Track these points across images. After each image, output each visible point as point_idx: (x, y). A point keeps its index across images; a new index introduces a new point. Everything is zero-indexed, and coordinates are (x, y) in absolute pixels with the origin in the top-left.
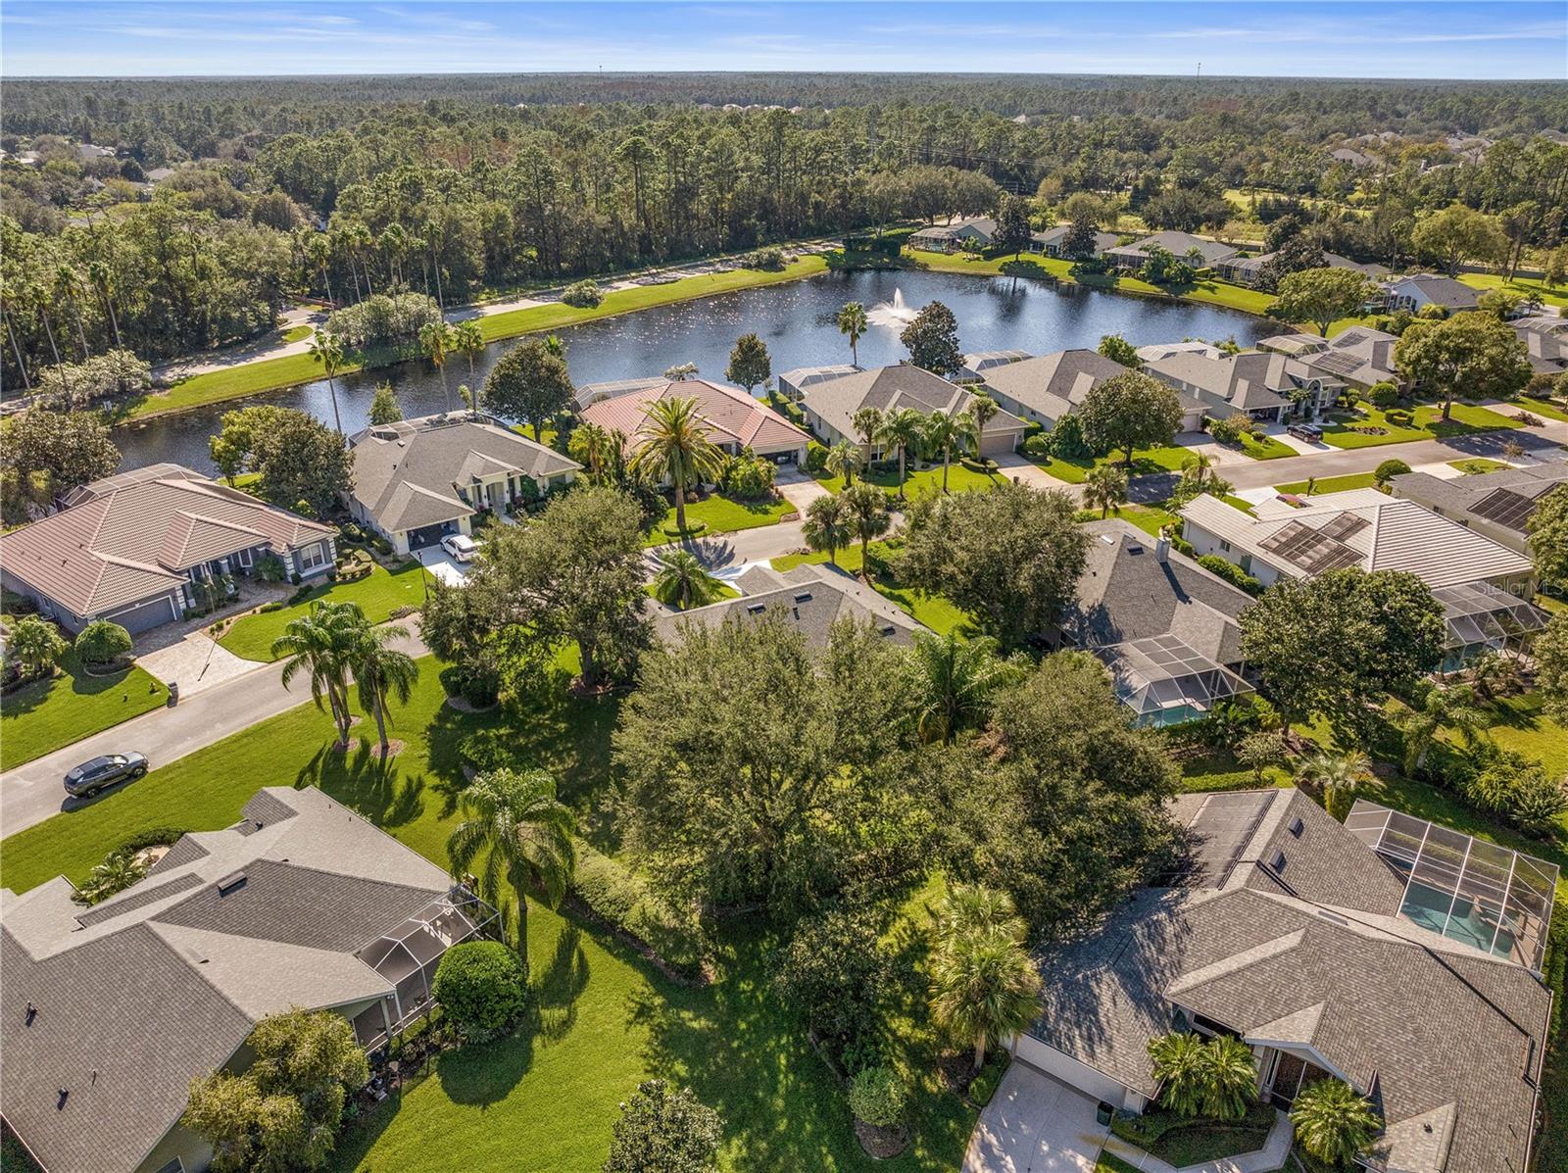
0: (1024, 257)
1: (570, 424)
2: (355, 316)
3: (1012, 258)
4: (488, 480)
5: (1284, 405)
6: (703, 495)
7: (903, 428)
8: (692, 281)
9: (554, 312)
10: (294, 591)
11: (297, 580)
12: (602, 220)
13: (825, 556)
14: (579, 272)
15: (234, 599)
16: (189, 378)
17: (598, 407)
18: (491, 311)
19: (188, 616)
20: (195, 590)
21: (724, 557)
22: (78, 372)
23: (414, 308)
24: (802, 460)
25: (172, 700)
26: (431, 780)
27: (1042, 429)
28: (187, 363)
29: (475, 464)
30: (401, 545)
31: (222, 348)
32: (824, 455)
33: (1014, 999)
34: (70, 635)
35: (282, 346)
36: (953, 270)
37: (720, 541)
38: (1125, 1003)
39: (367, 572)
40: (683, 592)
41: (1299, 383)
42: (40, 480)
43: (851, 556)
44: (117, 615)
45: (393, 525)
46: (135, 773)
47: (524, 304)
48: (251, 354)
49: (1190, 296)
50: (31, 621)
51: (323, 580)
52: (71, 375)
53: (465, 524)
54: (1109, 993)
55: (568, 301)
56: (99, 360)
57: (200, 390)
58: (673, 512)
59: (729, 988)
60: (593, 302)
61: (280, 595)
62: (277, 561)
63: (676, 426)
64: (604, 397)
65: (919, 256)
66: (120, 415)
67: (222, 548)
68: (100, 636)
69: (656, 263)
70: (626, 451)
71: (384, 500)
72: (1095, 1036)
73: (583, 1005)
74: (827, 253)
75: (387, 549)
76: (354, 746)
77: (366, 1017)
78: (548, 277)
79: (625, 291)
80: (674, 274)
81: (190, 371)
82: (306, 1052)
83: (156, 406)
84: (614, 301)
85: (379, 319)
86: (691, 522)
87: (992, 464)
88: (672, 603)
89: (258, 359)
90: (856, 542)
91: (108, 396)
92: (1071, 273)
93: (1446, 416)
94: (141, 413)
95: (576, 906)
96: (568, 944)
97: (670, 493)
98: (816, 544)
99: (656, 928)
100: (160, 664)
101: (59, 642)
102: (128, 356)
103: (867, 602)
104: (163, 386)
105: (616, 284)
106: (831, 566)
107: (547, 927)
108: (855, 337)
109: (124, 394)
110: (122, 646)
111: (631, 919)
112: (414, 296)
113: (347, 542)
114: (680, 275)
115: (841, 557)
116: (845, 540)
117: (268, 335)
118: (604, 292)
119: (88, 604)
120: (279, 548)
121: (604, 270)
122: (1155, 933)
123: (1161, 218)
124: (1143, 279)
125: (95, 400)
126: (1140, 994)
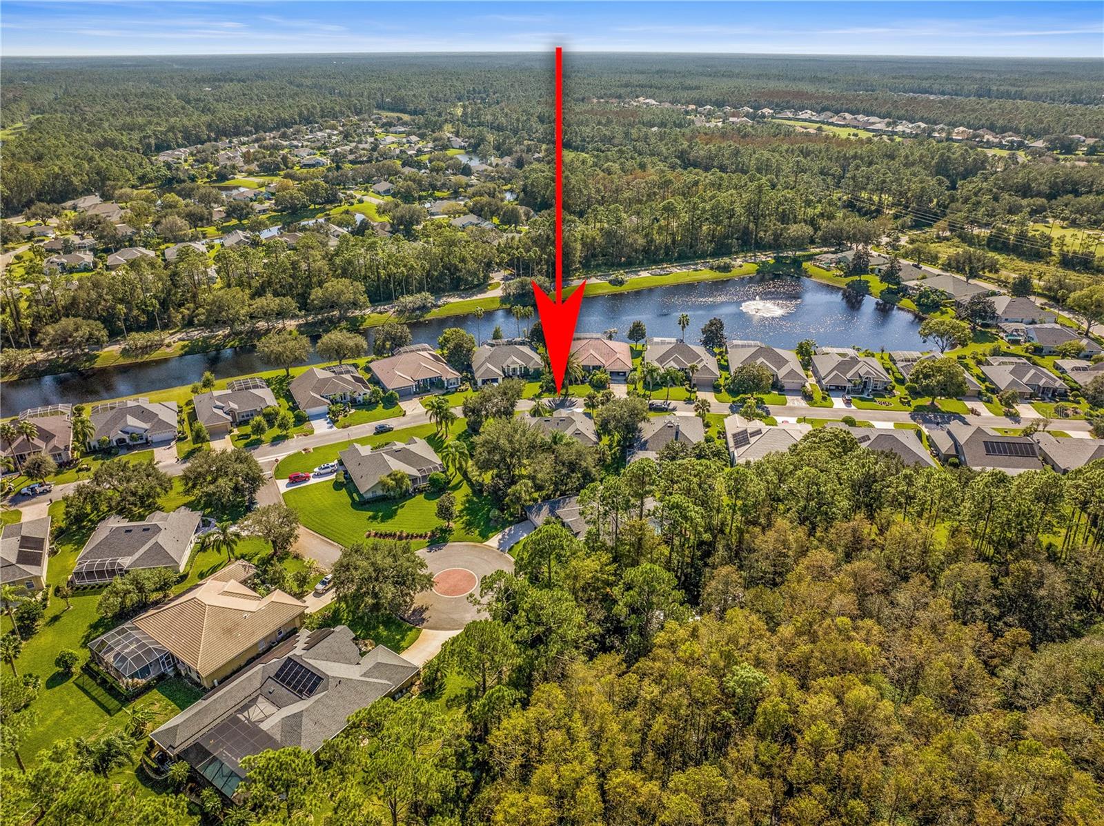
2: (516, 283)
3: (857, 278)
4: (512, 367)
5: (849, 385)
8: (679, 274)
9: (600, 288)
10: (445, 391)
11: (447, 388)
15: (429, 391)
16: (447, 304)
18: (576, 283)
19: (416, 394)
20: (418, 386)
22: (411, 298)
24: (627, 375)
25: (404, 415)
28: (449, 296)
30: (480, 383)
31: (465, 289)
34: (385, 393)
35: (485, 292)
39: (467, 390)
41: (861, 377)
42: (388, 344)
44: (398, 390)
45: (479, 376)
46: (390, 430)
47: (591, 281)
48: (473, 294)
50: (377, 388)
51: (453, 390)
52: (408, 300)
54: (545, 508)
55: (610, 282)
56: (418, 296)
57: (450, 310)
61: (441, 392)
62: (443, 382)
65: (810, 270)
66: (421, 316)
67: (428, 376)
68: (391, 394)
71: (479, 368)
72: (538, 515)
74: (764, 262)
75: (476, 384)
76: (440, 434)
77: (414, 480)
79: (644, 277)
80: (671, 269)
81: (449, 300)
82: (399, 476)
83: (434, 314)
89: (475, 298)
91: (418, 309)
93: (933, 403)
94: (428, 316)
96: (461, 482)
100: (404, 405)
101: (382, 394)
102: (427, 294)
104: (437, 306)
105: (641, 273)
107: (459, 477)
109: (424, 308)
110: (396, 399)
113: (465, 379)
114: (675, 270)
117: (482, 286)
118: (632, 277)
119: (391, 385)
120: (444, 379)
121: (641, 264)
122: (564, 503)
124: (914, 301)
125: (414, 310)
126: (552, 511)
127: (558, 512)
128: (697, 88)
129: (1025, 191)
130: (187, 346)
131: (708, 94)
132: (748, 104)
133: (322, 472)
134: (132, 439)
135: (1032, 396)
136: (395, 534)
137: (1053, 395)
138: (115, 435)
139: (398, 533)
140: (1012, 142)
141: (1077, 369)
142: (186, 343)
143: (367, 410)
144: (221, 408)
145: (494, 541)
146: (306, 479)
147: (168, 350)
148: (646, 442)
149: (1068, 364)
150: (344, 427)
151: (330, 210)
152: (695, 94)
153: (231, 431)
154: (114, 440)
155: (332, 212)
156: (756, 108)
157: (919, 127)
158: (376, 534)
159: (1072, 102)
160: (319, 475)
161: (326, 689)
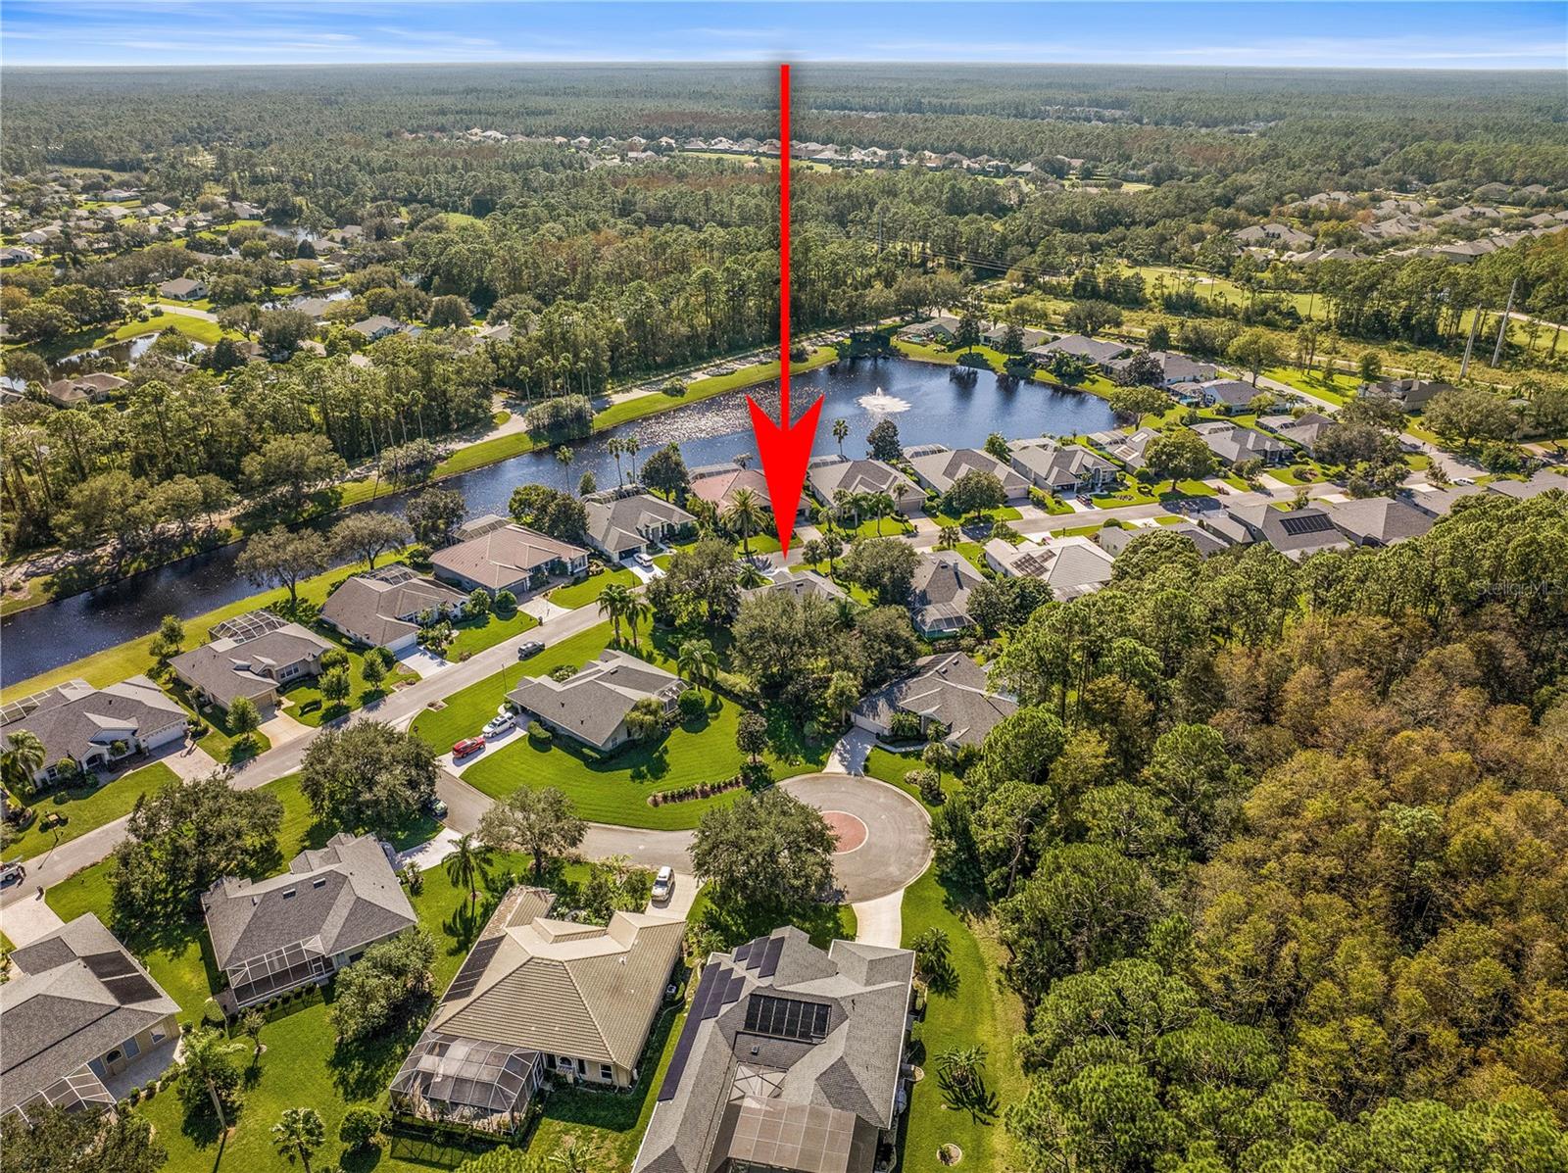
0: (975, 349)
1: (685, 490)
2: (542, 410)
3: (966, 351)
4: (653, 526)
5: (1078, 482)
6: (756, 533)
7: (856, 502)
8: (745, 370)
9: (657, 401)
10: (572, 579)
11: (572, 574)
12: (684, 330)
13: (812, 567)
14: (670, 365)
15: (550, 582)
16: (452, 453)
17: (699, 482)
18: (618, 399)
19: (531, 590)
20: (533, 578)
21: (766, 565)
23: (577, 405)
24: (807, 513)
25: (541, 624)
26: (656, 652)
27: (938, 496)
28: (445, 441)
29: (645, 518)
30: (616, 558)
31: (461, 429)
32: (818, 512)
33: (849, 697)
34: (492, 596)
35: (495, 428)
36: (925, 360)
37: (764, 558)
38: (886, 706)
39: (602, 571)
40: (750, 582)
41: (1087, 469)
43: (825, 566)
44: (509, 588)
45: (612, 549)
46: (540, 649)
47: (637, 394)
48: (481, 434)
49: (1079, 387)
50: (480, 591)
51: (582, 575)
52: (395, 454)
53: (644, 548)
54: (882, 704)
55: (665, 391)
56: (412, 445)
57: (462, 461)
58: (742, 542)
59: (768, 710)
60: (681, 392)
61: (567, 581)
62: (564, 565)
63: (744, 504)
64: (702, 476)
65: (903, 347)
66: (426, 477)
67: (543, 559)
68: (503, 597)
69: (719, 355)
70: (718, 512)
71: (606, 537)
72: (876, 715)
73: (721, 713)
74: (838, 343)
75: (608, 560)
77: (663, 708)
78: (648, 369)
79: (700, 379)
80: (731, 365)
82: (652, 709)
83: (443, 471)
84: (694, 391)
85: (556, 411)
86: (750, 548)
87: (906, 517)
88: (745, 586)
89: (486, 439)
90: (827, 560)
91: (417, 466)
92: (1005, 365)
93: (1175, 488)
94: (437, 476)
95: (717, 688)
96: (715, 699)
97: (740, 532)
98: (808, 561)
99: (745, 692)
100: (530, 609)
101: (490, 598)
103: (827, 587)
104: (441, 458)
105: (694, 375)
106: (814, 571)
107: (708, 693)
108: (841, 438)
109: (425, 464)
110: (512, 601)
111: (736, 690)
112: (575, 396)
113: (592, 557)
114: (736, 366)
115: (820, 567)
116: (821, 560)
117: (483, 420)
118: (687, 382)
119: (497, 583)
120: (566, 559)
121: (685, 363)
122: (900, 691)
123: (1074, 322)
124: (1050, 372)
125: (409, 469)
126: (892, 705)
127: (901, 704)
128: (549, 112)
129: (1070, 224)
130: (52, 584)
131: (566, 120)
132: (637, 131)
133: (499, 730)
134: (115, 750)
135: (1263, 464)
136: (693, 791)
137: (1281, 459)
138: (83, 751)
139: (698, 787)
140: (997, 167)
141: (1285, 426)
142: (48, 578)
143: (478, 627)
144: (247, 669)
145: (834, 764)
146: (478, 748)
147: (19, 596)
148: (924, 593)
149: (1274, 422)
150: (463, 659)
151: (113, 331)
152: (552, 121)
153: (279, 703)
154: (84, 760)
155: (117, 335)
156: (651, 137)
157: (875, 153)
158: (665, 798)
159: (1016, 116)
160: (495, 736)
161: (843, 1017)
